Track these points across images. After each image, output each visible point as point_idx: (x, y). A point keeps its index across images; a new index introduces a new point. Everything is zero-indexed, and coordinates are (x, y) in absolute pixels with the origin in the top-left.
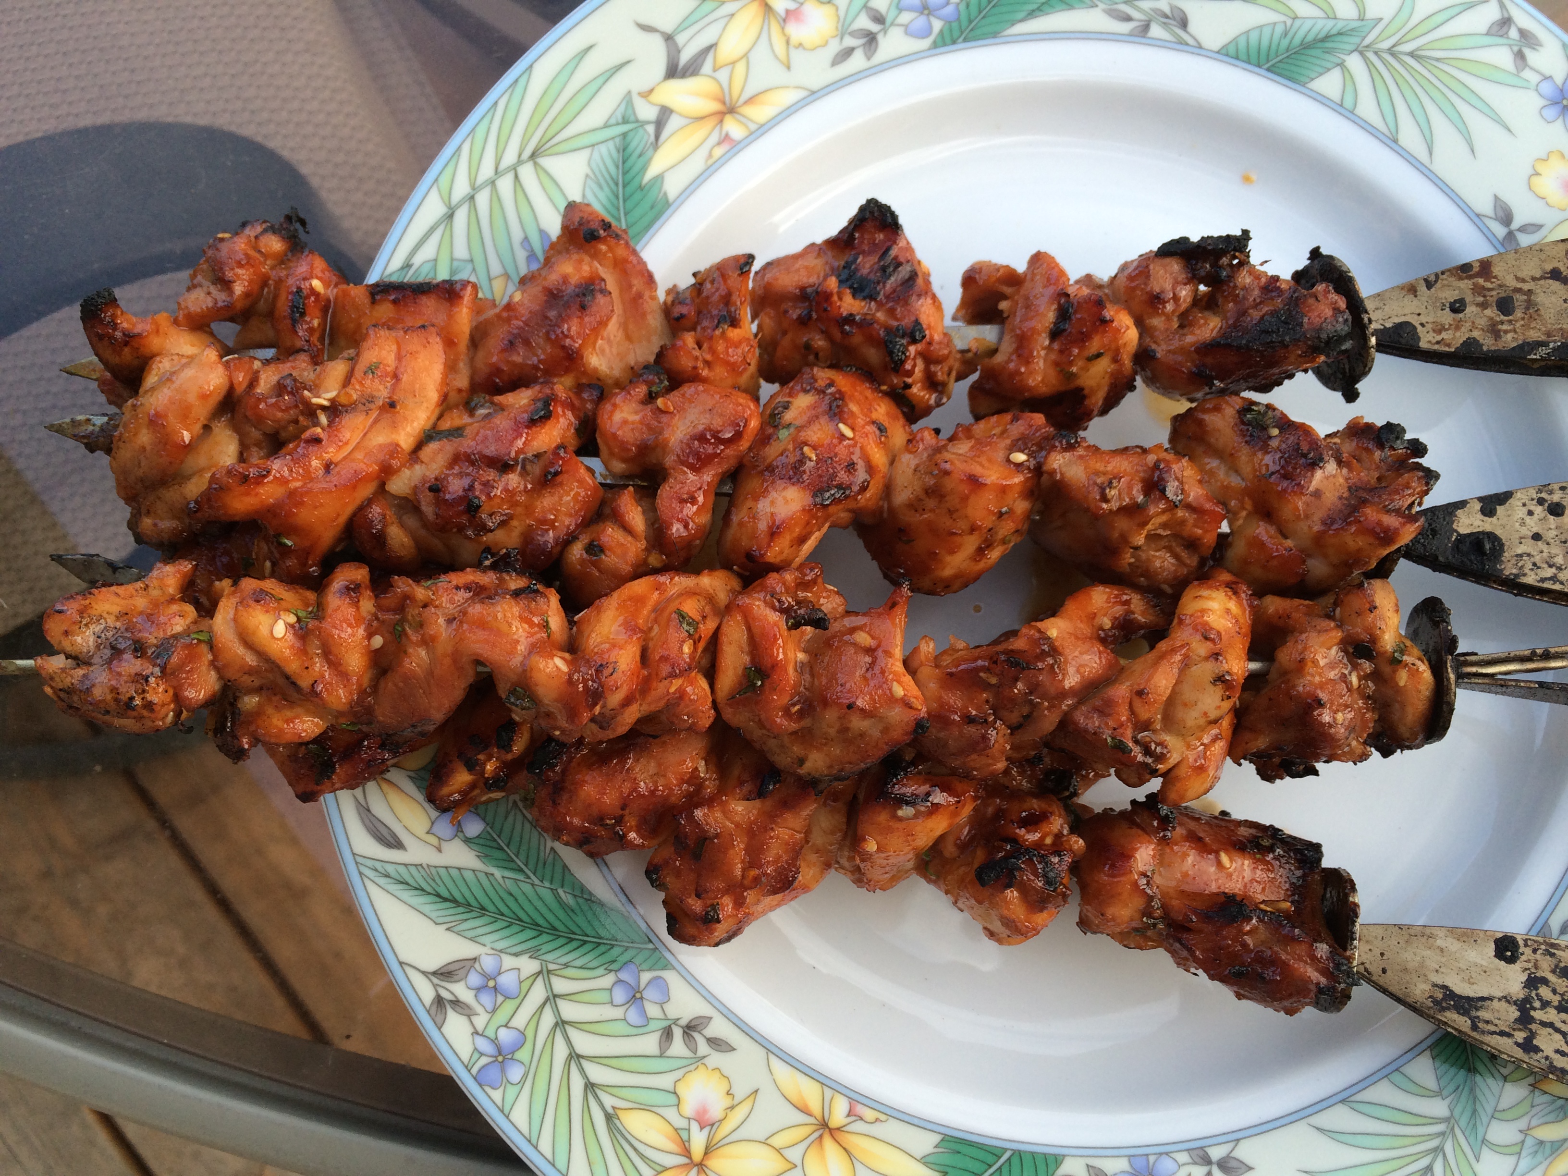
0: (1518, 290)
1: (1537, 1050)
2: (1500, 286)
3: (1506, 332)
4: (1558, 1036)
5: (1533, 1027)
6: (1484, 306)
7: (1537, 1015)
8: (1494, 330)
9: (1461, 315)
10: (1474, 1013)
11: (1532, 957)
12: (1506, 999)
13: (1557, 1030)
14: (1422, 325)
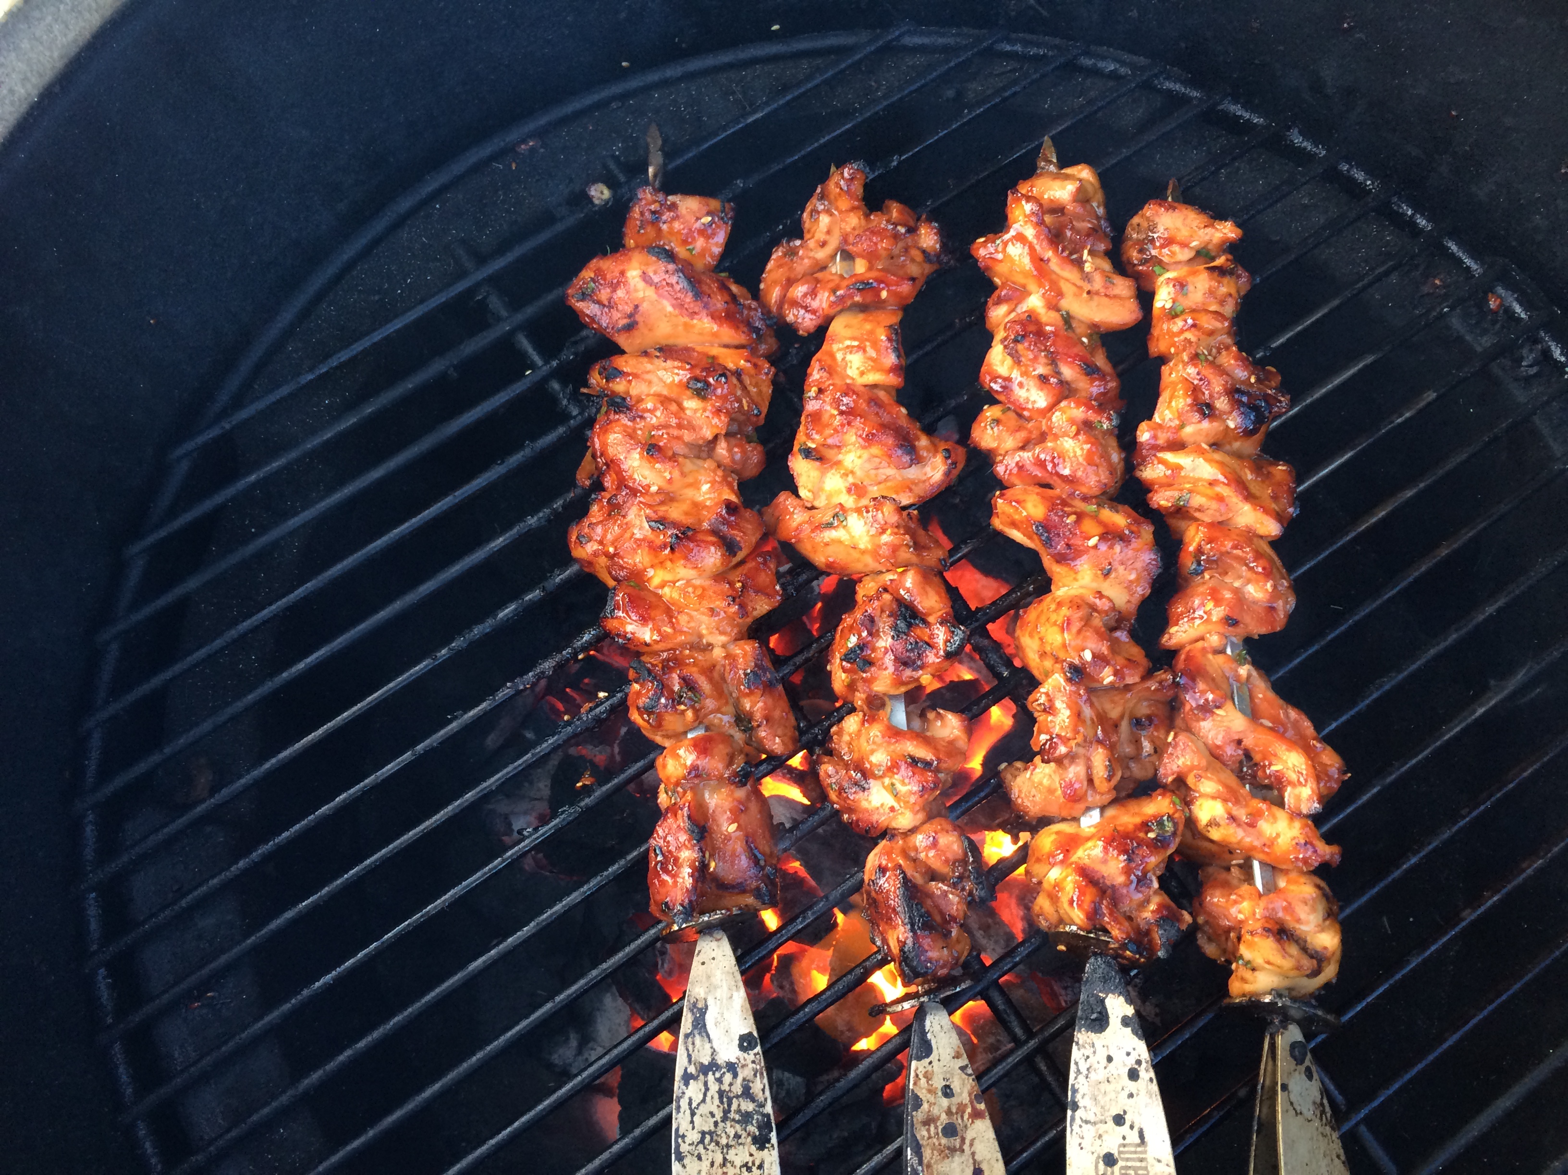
0: (963, 1140)
1: (687, 1084)
2: (966, 1126)
3: (928, 1131)
4: (701, 1097)
5: (702, 1077)
6: (949, 1112)
7: (711, 1077)
8: (929, 1121)
9: (940, 1094)
10: (696, 1032)
11: (749, 1062)
12: (714, 1052)
13: (705, 1095)
14: (930, 1063)
